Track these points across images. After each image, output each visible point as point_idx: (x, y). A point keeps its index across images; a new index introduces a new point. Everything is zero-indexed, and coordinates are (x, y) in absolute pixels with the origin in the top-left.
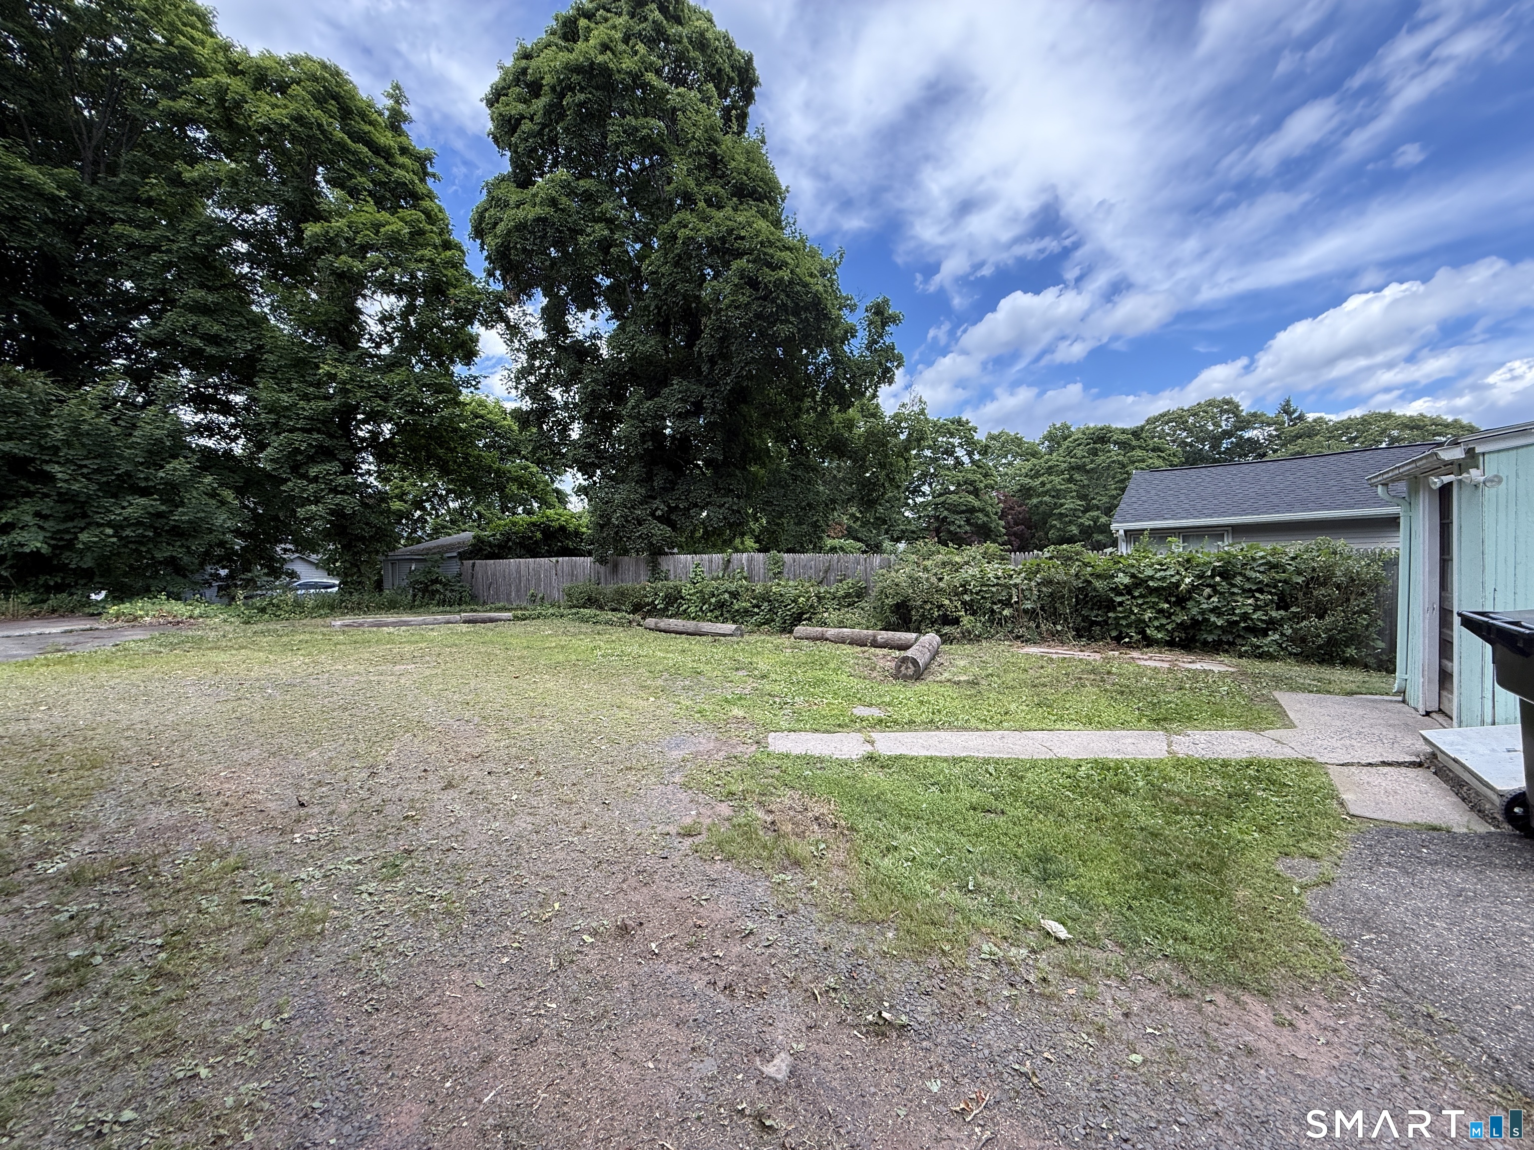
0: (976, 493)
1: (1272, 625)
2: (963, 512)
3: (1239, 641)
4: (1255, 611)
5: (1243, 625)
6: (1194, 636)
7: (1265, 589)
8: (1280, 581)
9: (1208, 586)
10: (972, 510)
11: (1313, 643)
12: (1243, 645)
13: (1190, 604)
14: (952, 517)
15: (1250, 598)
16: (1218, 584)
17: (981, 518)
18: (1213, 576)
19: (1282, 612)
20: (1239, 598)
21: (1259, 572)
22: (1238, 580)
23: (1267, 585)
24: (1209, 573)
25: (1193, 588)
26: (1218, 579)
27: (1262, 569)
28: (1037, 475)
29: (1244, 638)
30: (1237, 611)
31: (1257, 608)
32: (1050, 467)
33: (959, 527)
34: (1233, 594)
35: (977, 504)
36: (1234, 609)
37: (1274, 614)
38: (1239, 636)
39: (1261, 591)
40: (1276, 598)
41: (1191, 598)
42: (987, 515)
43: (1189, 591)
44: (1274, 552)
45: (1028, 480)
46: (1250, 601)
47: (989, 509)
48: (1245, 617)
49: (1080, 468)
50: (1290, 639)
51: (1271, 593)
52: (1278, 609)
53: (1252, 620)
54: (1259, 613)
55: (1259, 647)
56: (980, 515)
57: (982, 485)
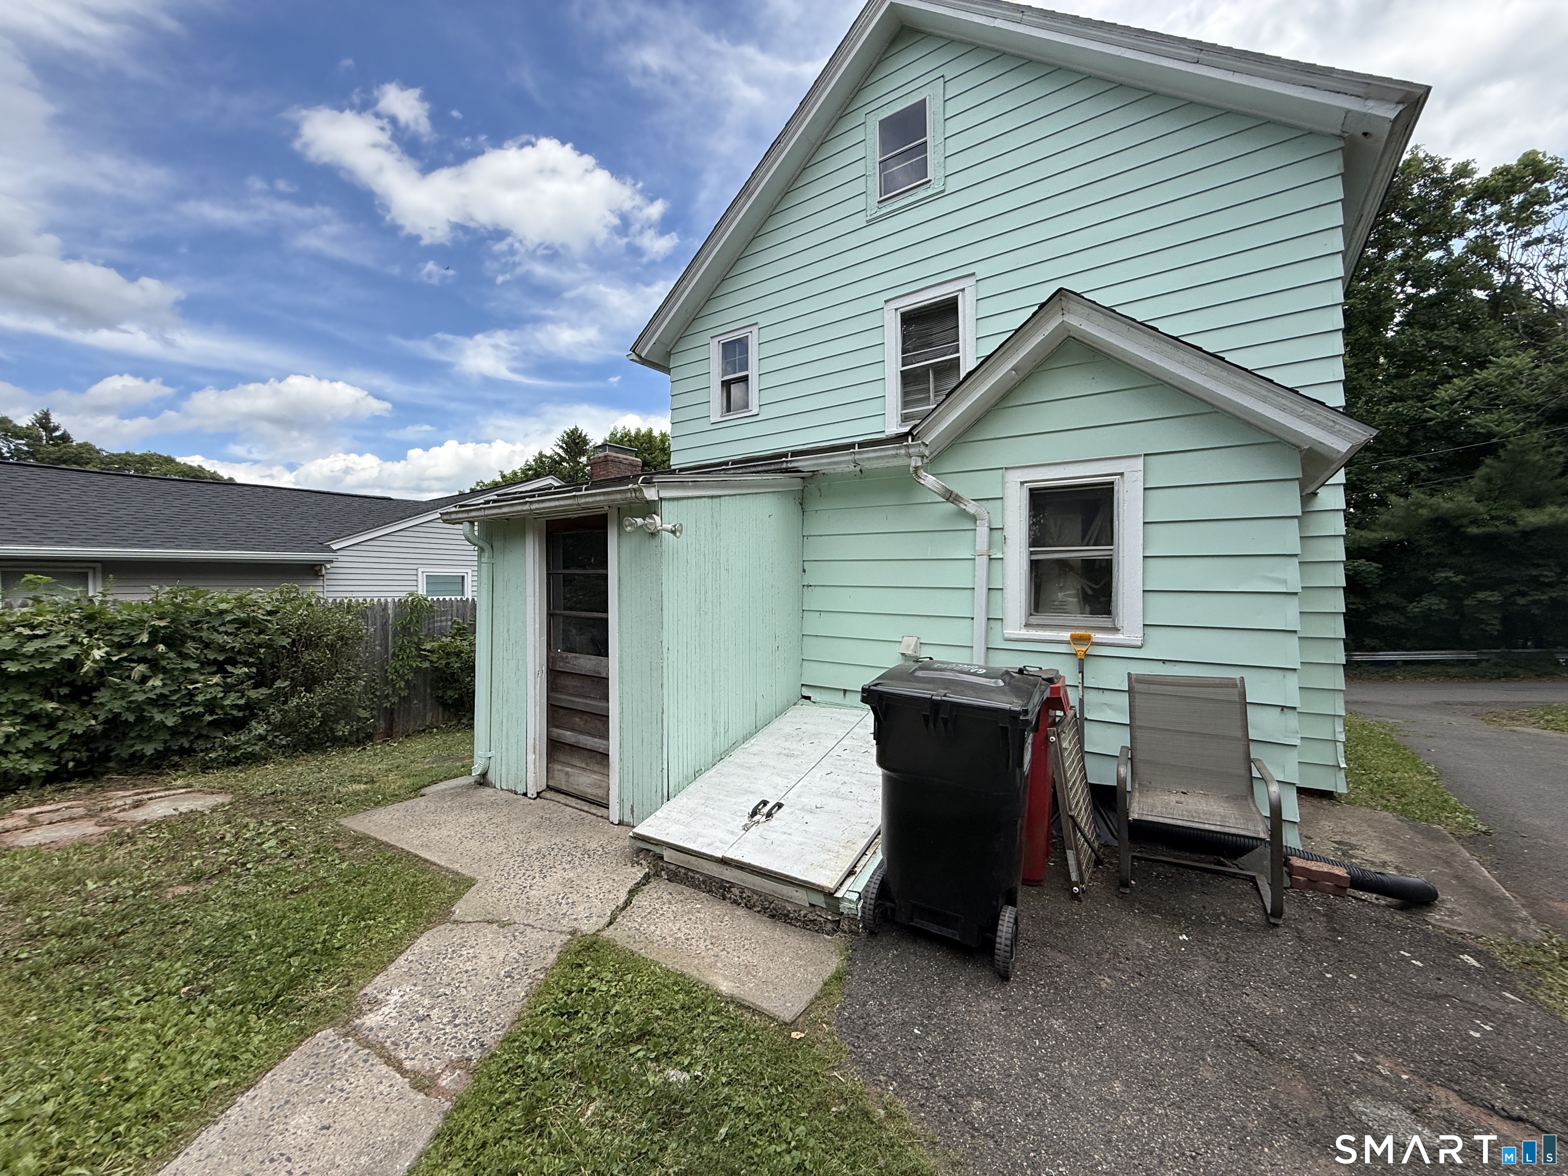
1: (251, 709)
3: (200, 744)
4: (226, 692)
5: (208, 718)
6: (108, 750)
7: (240, 658)
8: (260, 646)
9: (141, 660)
11: (306, 726)
12: (207, 751)
13: (102, 696)
15: (214, 673)
16: (162, 656)
18: (151, 644)
19: (264, 691)
20: (197, 676)
21: (226, 633)
22: (191, 647)
23: (239, 652)
24: (145, 638)
25: (107, 667)
26: (161, 648)
27: (230, 628)
29: (208, 737)
30: (200, 698)
31: (228, 689)
34: (188, 670)
36: (191, 695)
37: (253, 694)
38: (200, 736)
39: (234, 663)
40: (254, 670)
41: (102, 684)
43: (100, 673)
44: (241, 603)
46: (216, 679)
48: (211, 705)
50: (277, 727)
51: (246, 664)
52: (256, 686)
53: (223, 707)
54: (233, 696)
55: (236, 748)
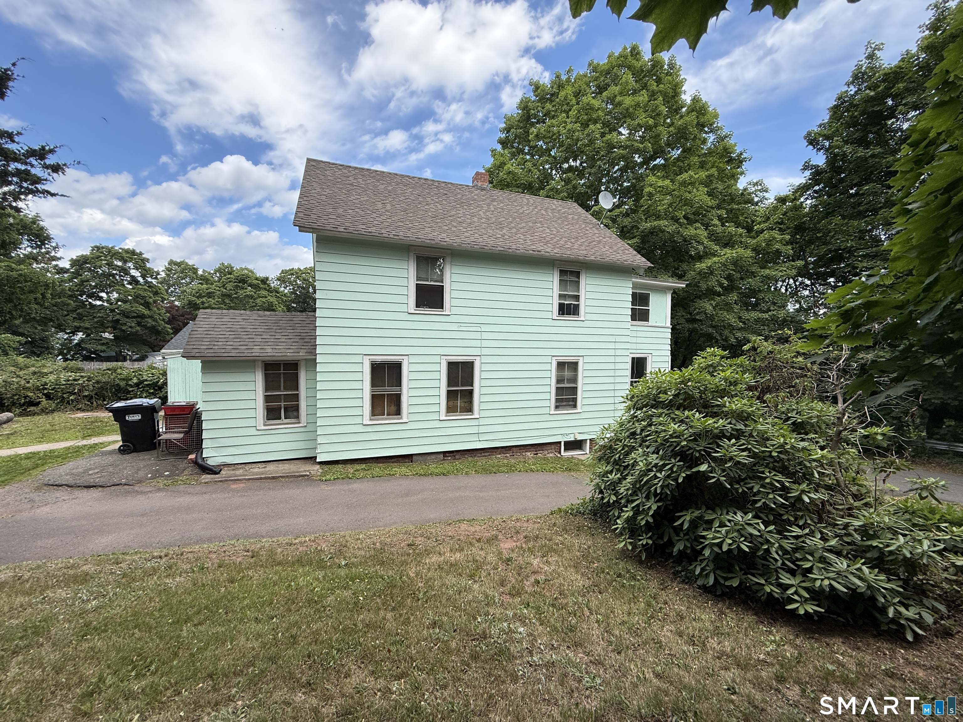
0: (147, 305)
2: (134, 317)
10: (143, 316)
14: (124, 320)
17: (150, 322)
28: (200, 296)
32: (210, 293)
33: (131, 327)
35: (146, 312)
42: (155, 320)
45: (194, 299)
47: (157, 317)
49: (229, 296)
56: (149, 320)
57: (151, 300)
